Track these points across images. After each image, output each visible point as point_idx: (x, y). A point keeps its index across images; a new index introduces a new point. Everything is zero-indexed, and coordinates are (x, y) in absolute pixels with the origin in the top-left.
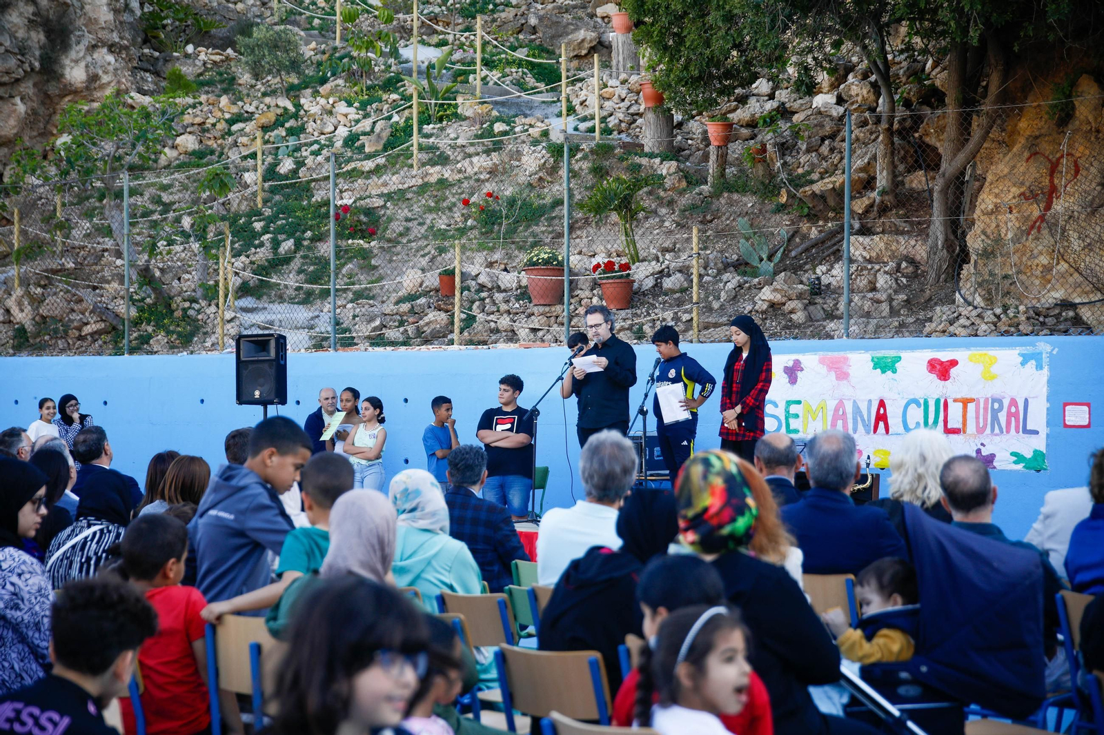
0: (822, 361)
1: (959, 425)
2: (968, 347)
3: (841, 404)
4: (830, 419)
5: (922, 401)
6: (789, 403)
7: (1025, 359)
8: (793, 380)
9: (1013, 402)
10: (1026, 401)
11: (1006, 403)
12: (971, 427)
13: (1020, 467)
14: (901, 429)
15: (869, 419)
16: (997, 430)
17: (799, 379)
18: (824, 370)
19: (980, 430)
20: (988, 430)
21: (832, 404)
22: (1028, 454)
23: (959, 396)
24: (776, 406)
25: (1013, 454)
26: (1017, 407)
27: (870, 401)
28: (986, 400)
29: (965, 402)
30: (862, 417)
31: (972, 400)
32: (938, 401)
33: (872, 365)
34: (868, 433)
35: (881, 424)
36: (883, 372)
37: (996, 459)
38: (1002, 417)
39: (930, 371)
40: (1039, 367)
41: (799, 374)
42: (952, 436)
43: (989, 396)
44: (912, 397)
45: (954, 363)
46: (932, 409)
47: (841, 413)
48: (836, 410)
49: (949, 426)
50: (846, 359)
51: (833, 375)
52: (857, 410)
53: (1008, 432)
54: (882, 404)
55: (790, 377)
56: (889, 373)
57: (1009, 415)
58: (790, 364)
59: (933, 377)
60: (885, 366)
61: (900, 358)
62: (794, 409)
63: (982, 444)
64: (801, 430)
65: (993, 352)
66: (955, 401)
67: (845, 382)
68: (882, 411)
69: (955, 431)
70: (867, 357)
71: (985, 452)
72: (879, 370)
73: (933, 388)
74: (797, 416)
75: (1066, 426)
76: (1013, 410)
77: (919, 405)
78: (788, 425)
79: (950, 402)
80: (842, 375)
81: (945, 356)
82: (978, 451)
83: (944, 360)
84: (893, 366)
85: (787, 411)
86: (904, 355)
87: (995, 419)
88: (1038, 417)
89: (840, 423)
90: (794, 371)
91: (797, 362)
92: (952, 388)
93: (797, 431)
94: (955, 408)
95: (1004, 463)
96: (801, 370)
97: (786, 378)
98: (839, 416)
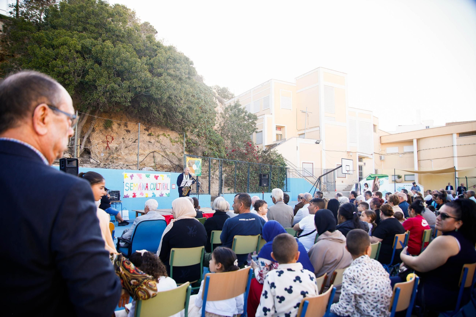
0: (137, 175)
2: (160, 173)
3: (140, 184)
6: (131, 184)
7: (168, 176)
8: (132, 179)
9: (166, 184)
12: (160, 189)
13: (166, 196)
14: (150, 189)
16: (164, 189)
18: (137, 176)
19: (162, 189)
22: (168, 194)
23: (159, 183)
27: (145, 183)
28: (162, 184)
29: (160, 184)
30: (144, 187)
32: (156, 184)
33: (145, 176)
34: (145, 190)
35: (147, 188)
40: (169, 178)
44: (152, 183)
45: (158, 176)
46: (155, 185)
48: (140, 185)
49: (157, 188)
50: (141, 175)
51: (139, 178)
52: (143, 185)
54: (147, 184)
55: (131, 178)
56: (148, 178)
57: (166, 186)
58: (131, 175)
59: (155, 179)
60: (148, 176)
62: (132, 185)
65: (163, 175)
68: (147, 186)
69: (158, 190)
70: (145, 174)
71: (162, 194)
73: (155, 181)
74: (132, 186)
75: (172, 188)
78: (130, 188)
80: (141, 178)
81: (157, 175)
82: (161, 193)
83: (157, 176)
85: (130, 185)
86: (150, 174)
87: (164, 187)
88: (169, 188)
89: (140, 188)
90: (132, 177)
91: (132, 175)
92: (158, 181)
93: (132, 190)
94: (158, 185)
95: (165, 195)
96: (133, 176)
97: (130, 178)
98: (140, 186)
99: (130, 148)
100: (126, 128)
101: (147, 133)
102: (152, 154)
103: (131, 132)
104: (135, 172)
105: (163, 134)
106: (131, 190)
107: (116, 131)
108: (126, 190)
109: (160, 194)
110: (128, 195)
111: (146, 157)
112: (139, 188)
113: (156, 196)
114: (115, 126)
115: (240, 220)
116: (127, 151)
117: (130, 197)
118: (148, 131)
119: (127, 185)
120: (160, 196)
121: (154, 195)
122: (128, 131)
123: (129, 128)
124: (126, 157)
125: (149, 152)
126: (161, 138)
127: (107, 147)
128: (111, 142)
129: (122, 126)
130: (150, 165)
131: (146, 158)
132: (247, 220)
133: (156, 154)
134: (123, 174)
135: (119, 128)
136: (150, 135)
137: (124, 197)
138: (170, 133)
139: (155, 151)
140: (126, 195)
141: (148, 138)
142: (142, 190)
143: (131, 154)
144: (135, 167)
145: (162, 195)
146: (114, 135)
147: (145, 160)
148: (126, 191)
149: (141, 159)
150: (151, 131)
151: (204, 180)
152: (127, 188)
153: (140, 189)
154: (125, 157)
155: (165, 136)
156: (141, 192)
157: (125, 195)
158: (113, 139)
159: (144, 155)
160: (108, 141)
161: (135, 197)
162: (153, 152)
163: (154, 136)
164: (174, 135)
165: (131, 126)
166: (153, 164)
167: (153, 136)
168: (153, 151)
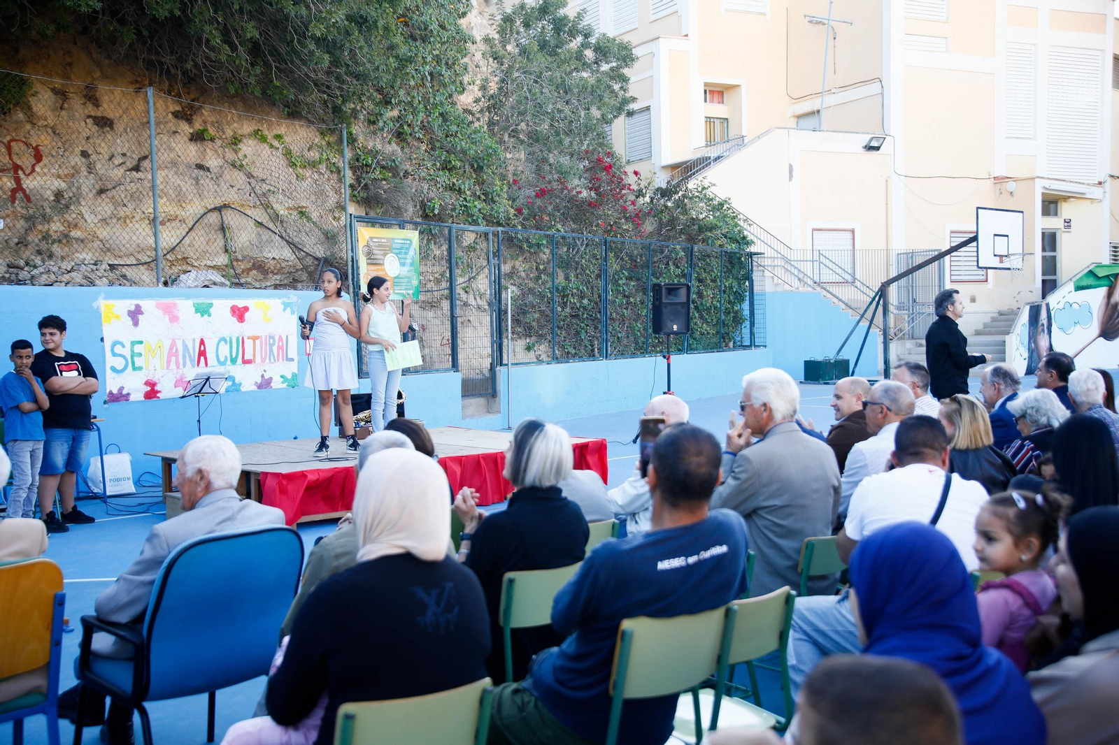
0: (158, 306)
1: (251, 357)
2: (252, 297)
3: (173, 343)
4: (166, 356)
5: (228, 339)
6: (133, 343)
7: (286, 305)
8: (136, 323)
9: (280, 339)
10: (287, 336)
11: (277, 339)
12: (258, 359)
13: (284, 385)
14: (215, 363)
15: (194, 356)
16: (272, 360)
17: (140, 322)
18: (159, 313)
19: (263, 360)
20: (267, 361)
21: (167, 343)
22: (289, 376)
23: (250, 335)
24: (124, 346)
25: (282, 377)
26: (282, 342)
27: (194, 340)
28: (266, 338)
29: (254, 339)
30: (189, 353)
31: (258, 338)
32: (238, 338)
33: (193, 310)
34: (193, 366)
35: (202, 358)
36: (202, 316)
37: (273, 381)
38: (275, 349)
39: (232, 316)
40: (293, 312)
41: (140, 317)
42: (246, 365)
43: (267, 334)
44: (222, 336)
45: (246, 309)
46: (234, 345)
47: (174, 350)
48: (171, 348)
49: (246, 358)
50: (175, 304)
51: (167, 317)
52: (185, 346)
53: (278, 361)
54: (202, 342)
55: (133, 318)
56: (206, 316)
57: (279, 348)
58: (133, 308)
59: (234, 320)
60: (203, 310)
61: (212, 304)
62: (138, 348)
63: (265, 371)
64: (144, 367)
65: (267, 301)
66: (248, 338)
67: (176, 324)
68: (202, 348)
69: (249, 362)
70: (190, 303)
71: (266, 378)
72: (199, 314)
73: (233, 328)
74: (140, 355)
76: (281, 344)
77: (226, 341)
78: (133, 363)
79: (245, 338)
80: (174, 319)
81: (241, 303)
82: (263, 376)
83: (240, 306)
84: (208, 311)
85: (132, 351)
86: (215, 302)
87: (271, 351)
88: (293, 350)
89: (173, 359)
90: (135, 314)
91: (138, 307)
92: (247, 329)
93: (140, 368)
94: (248, 344)
95: (277, 384)
96: (142, 313)
97: (129, 321)
98: (172, 353)
99: (120, 193)
100: (91, 110)
101: (186, 128)
102: (213, 218)
103: (119, 127)
104: (150, 296)
105: (258, 136)
106: (135, 369)
107: (51, 122)
108: (114, 369)
109: (259, 381)
110: (124, 392)
111: (191, 229)
112: (169, 362)
113: (243, 389)
114: (42, 102)
115: (664, 565)
116: (105, 208)
117: (132, 398)
118: (189, 120)
119: (118, 349)
120: (260, 387)
121: (234, 383)
122: (104, 123)
123: (108, 108)
124: (103, 233)
125: (202, 212)
126: (248, 148)
127: (14, 191)
128: (33, 170)
129: (76, 102)
130: (209, 263)
131: (192, 234)
132: (692, 560)
133: (230, 218)
134: (95, 305)
135: (62, 108)
136: (198, 137)
137: (106, 398)
138: (282, 130)
139: (226, 206)
140: (115, 392)
141: (192, 152)
142: (181, 366)
143: (123, 220)
144: (145, 274)
145: (265, 384)
146: (44, 140)
147: (187, 241)
148: (114, 375)
149: (169, 237)
150: (205, 122)
151: (430, 314)
152: (119, 362)
153: (173, 365)
154: (98, 232)
155: (263, 139)
156: (178, 377)
157: (111, 393)
158: (38, 157)
159: (183, 221)
160: (17, 168)
161: (155, 397)
162: (218, 209)
163: (219, 142)
164: (300, 137)
165: (114, 99)
166: (222, 260)
167: (212, 140)
168: (218, 203)
